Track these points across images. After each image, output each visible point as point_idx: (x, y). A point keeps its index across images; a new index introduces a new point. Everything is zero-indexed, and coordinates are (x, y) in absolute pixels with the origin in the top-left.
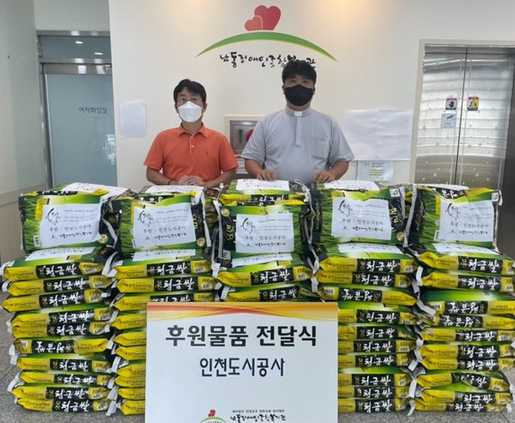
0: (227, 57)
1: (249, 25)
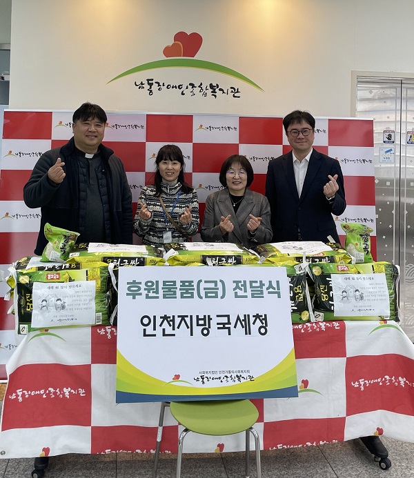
0: (142, 84)
1: (168, 51)
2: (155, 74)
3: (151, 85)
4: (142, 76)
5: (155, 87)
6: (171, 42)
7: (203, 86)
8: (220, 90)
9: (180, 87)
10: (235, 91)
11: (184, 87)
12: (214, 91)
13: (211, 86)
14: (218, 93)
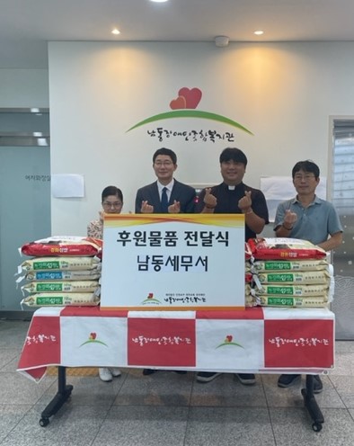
0: (153, 132)
1: (174, 105)
2: (163, 124)
3: (161, 133)
4: (153, 126)
5: (164, 134)
6: (175, 97)
7: (204, 133)
8: (218, 135)
9: (184, 134)
10: (230, 136)
11: (188, 134)
12: (212, 137)
13: (210, 132)
14: (216, 138)
